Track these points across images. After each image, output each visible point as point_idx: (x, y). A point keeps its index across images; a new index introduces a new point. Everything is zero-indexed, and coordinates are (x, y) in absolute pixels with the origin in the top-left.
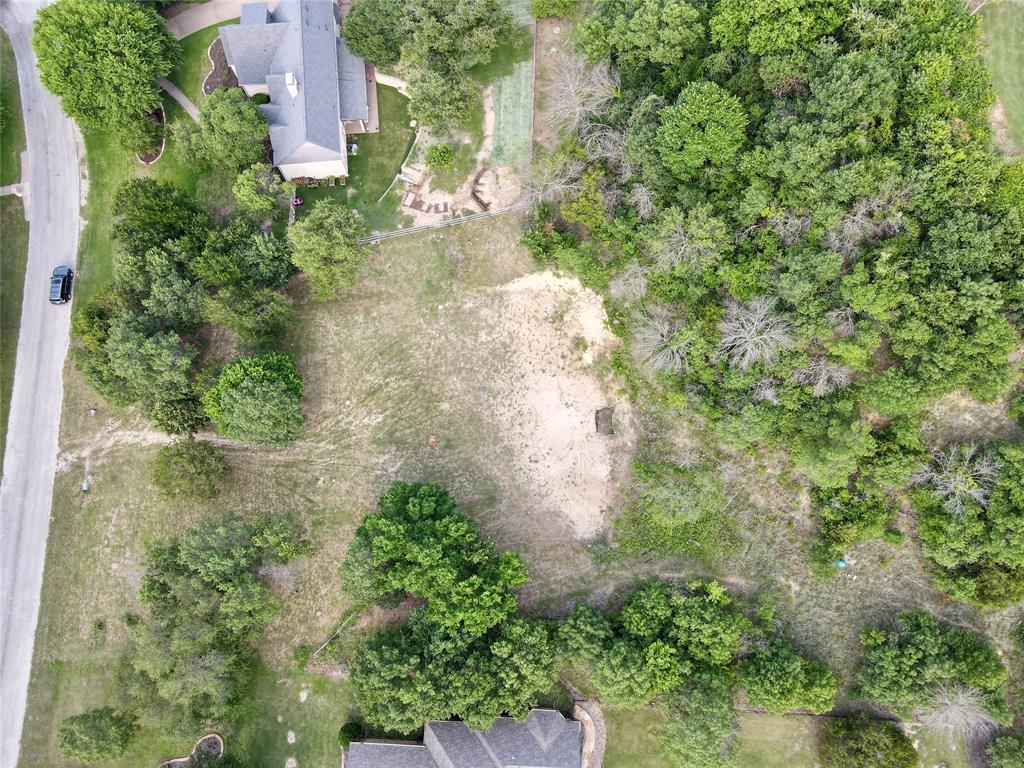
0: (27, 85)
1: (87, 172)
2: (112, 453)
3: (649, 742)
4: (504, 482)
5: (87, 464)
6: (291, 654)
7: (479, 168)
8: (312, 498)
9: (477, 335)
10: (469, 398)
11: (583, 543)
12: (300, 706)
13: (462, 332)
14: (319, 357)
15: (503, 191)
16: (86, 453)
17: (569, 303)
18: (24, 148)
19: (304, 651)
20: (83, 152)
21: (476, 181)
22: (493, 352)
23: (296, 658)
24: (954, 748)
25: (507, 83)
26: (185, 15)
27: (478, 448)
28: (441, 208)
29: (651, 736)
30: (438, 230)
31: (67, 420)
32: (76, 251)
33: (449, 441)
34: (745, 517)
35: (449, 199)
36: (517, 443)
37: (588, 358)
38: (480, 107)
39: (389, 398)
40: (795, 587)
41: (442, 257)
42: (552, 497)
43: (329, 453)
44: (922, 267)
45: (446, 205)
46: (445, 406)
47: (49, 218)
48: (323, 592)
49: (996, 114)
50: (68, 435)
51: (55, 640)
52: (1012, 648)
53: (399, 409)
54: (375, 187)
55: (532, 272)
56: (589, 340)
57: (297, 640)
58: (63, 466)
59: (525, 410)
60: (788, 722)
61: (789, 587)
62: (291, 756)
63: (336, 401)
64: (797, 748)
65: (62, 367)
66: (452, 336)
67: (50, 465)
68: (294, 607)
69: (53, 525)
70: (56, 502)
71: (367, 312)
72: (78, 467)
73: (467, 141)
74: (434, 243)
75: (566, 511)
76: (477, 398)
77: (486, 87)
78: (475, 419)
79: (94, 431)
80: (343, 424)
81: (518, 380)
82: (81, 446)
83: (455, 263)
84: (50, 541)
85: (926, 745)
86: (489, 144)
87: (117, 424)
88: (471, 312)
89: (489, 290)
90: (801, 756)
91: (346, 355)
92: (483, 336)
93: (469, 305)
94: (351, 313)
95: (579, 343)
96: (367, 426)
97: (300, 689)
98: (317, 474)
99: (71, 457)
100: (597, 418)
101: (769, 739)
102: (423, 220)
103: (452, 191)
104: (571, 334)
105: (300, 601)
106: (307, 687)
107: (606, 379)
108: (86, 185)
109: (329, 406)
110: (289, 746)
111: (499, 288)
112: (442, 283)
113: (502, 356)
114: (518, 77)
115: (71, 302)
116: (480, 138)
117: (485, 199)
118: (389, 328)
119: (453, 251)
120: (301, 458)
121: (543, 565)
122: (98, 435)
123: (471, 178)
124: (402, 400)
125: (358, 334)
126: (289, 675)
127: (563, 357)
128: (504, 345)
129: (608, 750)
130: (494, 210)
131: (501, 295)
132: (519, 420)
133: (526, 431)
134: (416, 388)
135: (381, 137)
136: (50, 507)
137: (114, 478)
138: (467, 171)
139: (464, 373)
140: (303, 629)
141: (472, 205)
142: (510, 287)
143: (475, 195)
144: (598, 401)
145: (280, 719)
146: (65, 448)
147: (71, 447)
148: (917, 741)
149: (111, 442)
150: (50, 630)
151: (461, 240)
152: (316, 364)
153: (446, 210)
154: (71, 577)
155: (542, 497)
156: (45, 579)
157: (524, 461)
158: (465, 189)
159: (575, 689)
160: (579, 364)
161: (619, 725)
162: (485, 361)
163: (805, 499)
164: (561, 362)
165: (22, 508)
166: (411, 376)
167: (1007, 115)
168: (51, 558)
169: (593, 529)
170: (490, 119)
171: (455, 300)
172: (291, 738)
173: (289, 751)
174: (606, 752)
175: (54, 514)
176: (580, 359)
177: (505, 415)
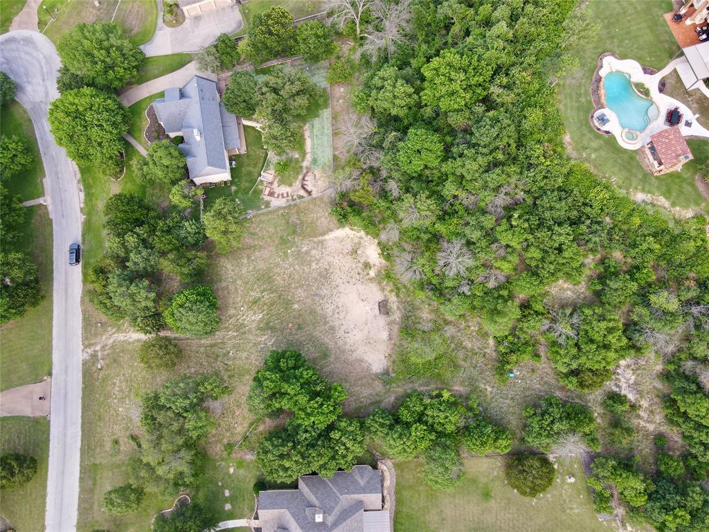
0: (42, 139)
1: (82, 188)
2: (113, 347)
3: (419, 478)
4: (331, 345)
5: (99, 354)
6: (223, 448)
7: (305, 171)
8: (227, 363)
9: (310, 265)
10: (309, 301)
11: (376, 375)
12: (230, 476)
13: (302, 264)
14: (224, 284)
15: (319, 183)
16: (98, 348)
17: (360, 243)
18: (45, 176)
19: (230, 446)
20: (79, 176)
21: (303, 179)
22: (320, 274)
23: (226, 450)
24: (576, 466)
25: (316, 122)
26: (130, 92)
27: (315, 328)
28: (285, 195)
29: (419, 474)
30: (284, 208)
31: (86, 330)
32: (80, 233)
33: (299, 325)
34: (461, 354)
35: (289, 189)
36: (337, 323)
37: (372, 273)
38: (302, 136)
39: (265, 304)
40: (489, 389)
41: (288, 223)
42: (358, 352)
43: (235, 337)
44: (534, 221)
45: (287, 193)
46: (296, 306)
47: (63, 215)
48: (237, 413)
49: (567, 138)
50: (87, 339)
51: (92, 452)
52: (602, 411)
53: (271, 310)
54: (247, 184)
55: (338, 228)
56: (372, 263)
57: (225, 441)
58: (86, 356)
59: (340, 305)
60: (490, 460)
61: (486, 389)
62: (228, 503)
63: (235, 308)
64: (495, 473)
65: (80, 300)
66: (297, 267)
67: (79, 356)
68: (222, 423)
69: (84, 390)
70: (84, 376)
71: (249, 257)
72: (94, 356)
73: (297, 156)
74: (282, 215)
75: (366, 358)
76: (313, 300)
77: (305, 125)
78: (313, 312)
79: (102, 335)
80: (240, 321)
81: (335, 288)
82: (95, 344)
83: (295, 226)
84: (83, 398)
85: (561, 465)
86: (309, 157)
87: (114, 331)
88: (306, 253)
89: (315, 239)
90: (497, 477)
91: (239, 282)
92: (314, 266)
93: (305, 249)
94: (240, 258)
95: (367, 266)
96: (254, 321)
97: (229, 467)
98: (228, 349)
99: (90, 351)
100: (379, 306)
101: (481, 470)
102: (276, 203)
103: (291, 185)
104: (362, 260)
105: (225, 419)
106: (233, 465)
107: (383, 284)
108: (82, 195)
109: (232, 311)
110: (226, 498)
111: (320, 238)
112: (289, 238)
113: (325, 275)
114: (323, 118)
115: (81, 263)
116: (304, 154)
117: (309, 188)
118: (261, 265)
119: (294, 219)
120: (219, 341)
121: (356, 389)
122: (104, 338)
123: (300, 177)
124: (272, 305)
125: (244, 270)
126: (223, 459)
127: (359, 274)
128: (326, 270)
129: (397, 484)
130: (314, 194)
131: (322, 242)
132: (337, 311)
133: (341, 316)
134: (279, 297)
135: (248, 156)
136: (81, 380)
137: (115, 361)
138: (298, 173)
139: (305, 287)
140: (228, 434)
141: (302, 193)
142: (327, 237)
143: (303, 187)
144: (379, 297)
145: (220, 484)
146: (86, 346)
147: (89, 346)
148: (557, 464)
149: (111, 341)
150: (88, 447)
151: (297, 212)
152: (223, 289)
153: (288, 196)
154: (97, 417)
155: (353, 352)
156: (83, 419)
157: (341, 333)
158: (298, 184)
159: (377, 454)
160: (367, 277)
161: (402, 471)
162: (316, 279)
163: (491, 342)
164: (358, 277)
165: (66, 382)
166: (276, 291)
167: (572, 138)
168: (85, 408)
169: (381, 367)
170: (308, 143)
171: (297, 246)
172: (227, 493)
173: (226, 500)
174: (397, 485)
175: (83, 383)
176: (368, 274)
177: (329, 308)
